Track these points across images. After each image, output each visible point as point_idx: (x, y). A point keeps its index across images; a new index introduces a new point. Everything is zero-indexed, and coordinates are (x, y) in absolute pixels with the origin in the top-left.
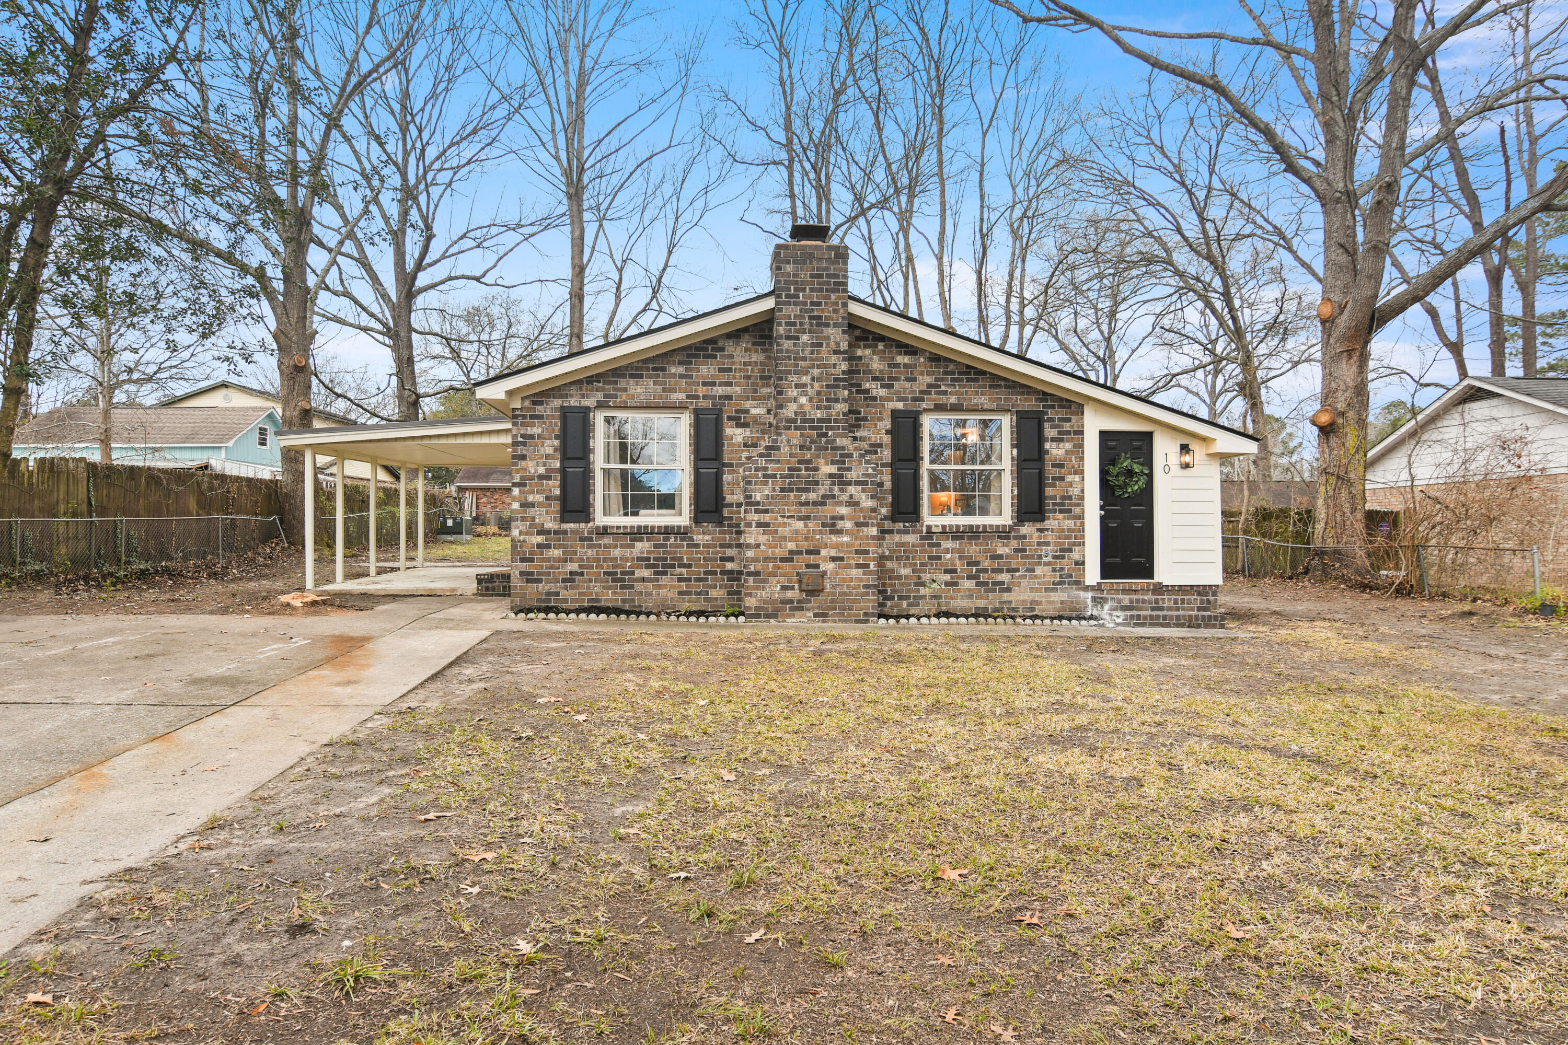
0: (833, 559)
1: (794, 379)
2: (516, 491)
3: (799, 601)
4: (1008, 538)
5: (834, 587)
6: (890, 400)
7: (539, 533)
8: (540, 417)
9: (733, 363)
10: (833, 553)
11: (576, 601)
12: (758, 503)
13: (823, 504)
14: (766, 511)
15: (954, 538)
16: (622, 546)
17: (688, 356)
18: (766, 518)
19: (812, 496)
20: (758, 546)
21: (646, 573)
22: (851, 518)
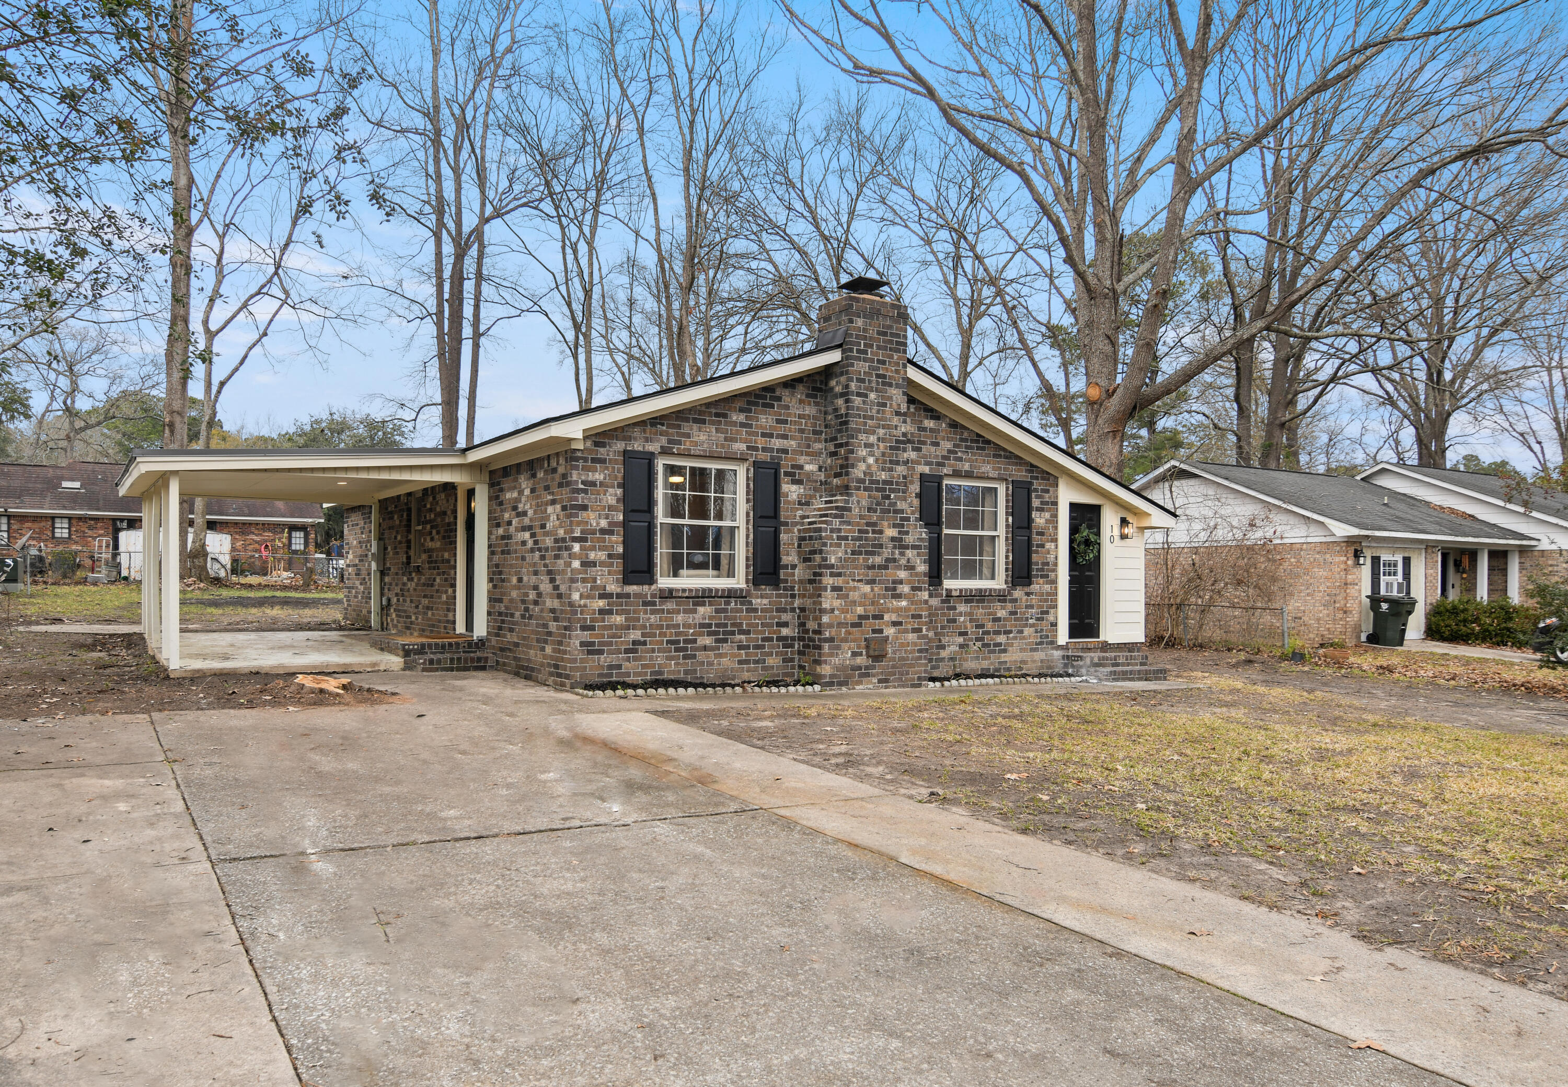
0: (895, 624)
1: (862, 437)
2: (576, 547)
3: (867, 668)
4: (1005, 601)
5: (894, 652)
6: (919, 463)
7: (602, 596)
8: (602, 461)
9: (789, 415)
10: (894, 618)
11: (639, 674)
12: (832, 566)
13: (886, 568)
14: (839, 575)
15: (967, 602)
16: (685, 611)
17: (749, 403)
18: (839, 581)
19: (878, 560)
20: (832, 610)
21: (708, 641)
22: (909, 582)
